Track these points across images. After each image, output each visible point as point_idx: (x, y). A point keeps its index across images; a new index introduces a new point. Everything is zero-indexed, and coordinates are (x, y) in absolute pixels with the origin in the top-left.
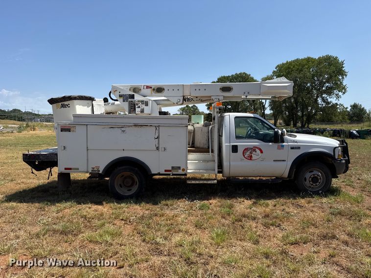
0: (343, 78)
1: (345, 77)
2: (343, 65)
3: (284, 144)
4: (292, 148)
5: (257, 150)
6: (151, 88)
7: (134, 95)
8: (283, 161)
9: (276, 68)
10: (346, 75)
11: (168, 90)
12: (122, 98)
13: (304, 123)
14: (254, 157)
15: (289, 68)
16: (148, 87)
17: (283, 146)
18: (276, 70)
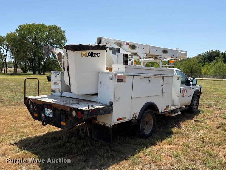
0: (65, 42)
1: (66, 42)
2: (64, 33)
3: (191, 86)
5: (185, 90)
6: (129, 44)
7: (120, 49)
9: (18, 27)
10: (67, 41)
11: (138, 48)
12: (112, 50)
13: (40, 71)
14: (185, 95)
15: (29, 29)
16: (127, 44)
18: (18, 29)
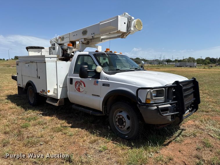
3: (99, 80)
4: (104, 85)
5: (82, 84)
6: (60, 38)
8: (98, 96)
11: (65, 38)
14: (81, 90)
17: (97, 82)
